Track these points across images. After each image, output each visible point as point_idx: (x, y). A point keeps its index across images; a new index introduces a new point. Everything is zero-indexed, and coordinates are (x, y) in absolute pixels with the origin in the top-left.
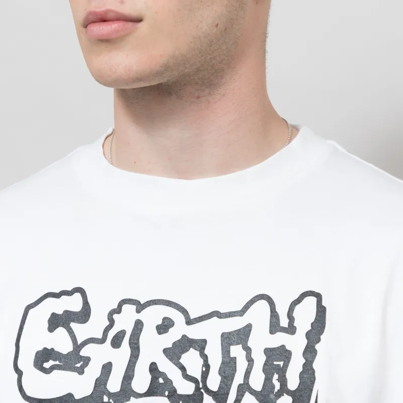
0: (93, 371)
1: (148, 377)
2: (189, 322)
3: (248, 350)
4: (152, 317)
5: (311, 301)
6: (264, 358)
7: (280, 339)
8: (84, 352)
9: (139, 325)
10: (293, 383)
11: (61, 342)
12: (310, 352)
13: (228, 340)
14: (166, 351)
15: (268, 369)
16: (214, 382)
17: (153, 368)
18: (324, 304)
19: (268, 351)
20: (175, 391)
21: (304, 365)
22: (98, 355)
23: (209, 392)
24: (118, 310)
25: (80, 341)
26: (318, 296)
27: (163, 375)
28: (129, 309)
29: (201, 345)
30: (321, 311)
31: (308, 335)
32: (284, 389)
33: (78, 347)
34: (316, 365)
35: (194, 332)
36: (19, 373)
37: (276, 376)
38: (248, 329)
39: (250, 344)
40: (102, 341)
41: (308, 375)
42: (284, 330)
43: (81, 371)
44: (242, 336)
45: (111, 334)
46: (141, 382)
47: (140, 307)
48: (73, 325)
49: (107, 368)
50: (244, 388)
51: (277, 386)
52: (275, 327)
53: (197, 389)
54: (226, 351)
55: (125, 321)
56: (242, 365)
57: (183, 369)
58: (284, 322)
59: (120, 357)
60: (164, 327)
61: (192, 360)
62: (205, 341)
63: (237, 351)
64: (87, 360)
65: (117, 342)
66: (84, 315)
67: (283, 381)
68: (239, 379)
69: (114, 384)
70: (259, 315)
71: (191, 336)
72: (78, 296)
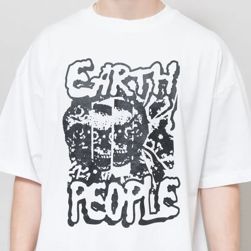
0: (96, 88)
1: (116, 90)
2: (131, 71)
3: (153, 81)
4: (117, 69)
5: (175, 64)
6: (159, 83)
7: (164, 77)
8: (92, 81)
9: (112, 72)
10: (169, 92)
11: (83, 77)
12: (175, 82)
13: (145, 77)
14: (122, 81)
15: (160, 87)
16: (140, 91)
17: (118, 87)
18: (179, 65)
19: (160, 81)
20: (126, 95)
21: (173, 86)
22: (98, 82)
23: (139, 95)
24: (104, 66)
25: (90, 78)
26: (177, 62)
27: (122, 89)
28: (108, 66)
29: (135, 79)
30: (178, 68)
31: (174, 75)
32: (166, 94)
33: (90, 79)
34: (177, 86)
35: (133, 74)
36: (68, 89)
37: (163, 90)
38: (153, 73)
39: (153, 78)
40: (99, 77)
41: (174, 89)
42: (165, 74)
43: (91, 88)
44: (150, 76)
45: (102, 75)
46: (114, 92)
47: (113, 65)
48: (88, 72)
49: (101, 87)
50: (152, 93)
51: (163, 93)
52: (162, 73)
53: (134, 94)
54: (145, 81)
55: (107, 70)
56: (151, 86)
57: (129, 87)
58: (165, 71)
59: (106, 83)
60: (122, 72)
61: (132, 84)
62: (137, 78)
63: (149, 81)
64: (94, 84)
65: (104, 78)
66: (92, 68)
67: (165, 91)
68: (150, 90)
69: (104, 92)
70: (156, 69)
71: (131, 76)
72: (89, 61)
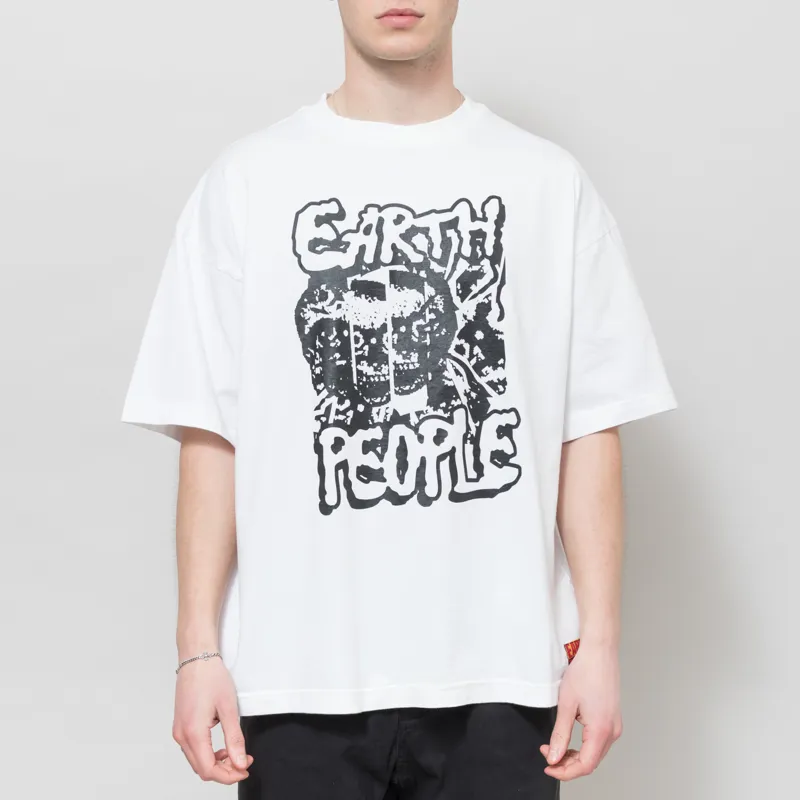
0: (353, 251)
1: (391, 253)
2: (415, 216)
3: (459, 233)
4: (389, 215)
5: (495, 202)
6: (470, 237)
7: (477, 225)
8: (345, 239)
9: (381, 221)
10: (490, 251)
11: (326, 233)
12: (498, 234)
13: (444, 226)
14: (401, 235)
15: (473, 243)
16: (437, 253)
17: (394, 247)
18: (503, 203)
19: (471, 232)
20: (409, 261)
21: (495, 241)
22: (355, 241)
23: (435, 260)
24: (365, 211)
25: (340, 233)
26: (499, 199)
27: (401, 252)
28: (373, 211)
29: (425, 231)
30: (502, 208)
31: (496, 222)
32: (484, 256)
33: (339, 236)
34: (502, 241)
35: (420, 223)
36: (299, 257)
37: (478, 248)
38: (456, 220)
39: (459, 228)
40: (357, 231)
41: (498, 247)
42: (480, 219)
43: (344, 251)
44: (453, 224)
45: (362, 227)
46: (387, 256)
47: (381, 209)
48: (334, 222)
49: (362, 248)
50: (458, 255)
51: (480, 254)
52: (474, 217)
53: (425, 259)
54: (444, 235)
55: (371, 218)
56: (455, 242)
57: (414, 246)
58: (480, 214)
59: (371, 241)
60: (399, 220)
61: (420, 241)
62: (428, 229)
63: (451, 233)
64: (348, 244)
65: (367, 231)
66: (341, 215)
67: (483, 250)
68: (454, 250)
69: (369, 258)
70: (463, 211)
71: (418, 226)
72: (334, 203)
